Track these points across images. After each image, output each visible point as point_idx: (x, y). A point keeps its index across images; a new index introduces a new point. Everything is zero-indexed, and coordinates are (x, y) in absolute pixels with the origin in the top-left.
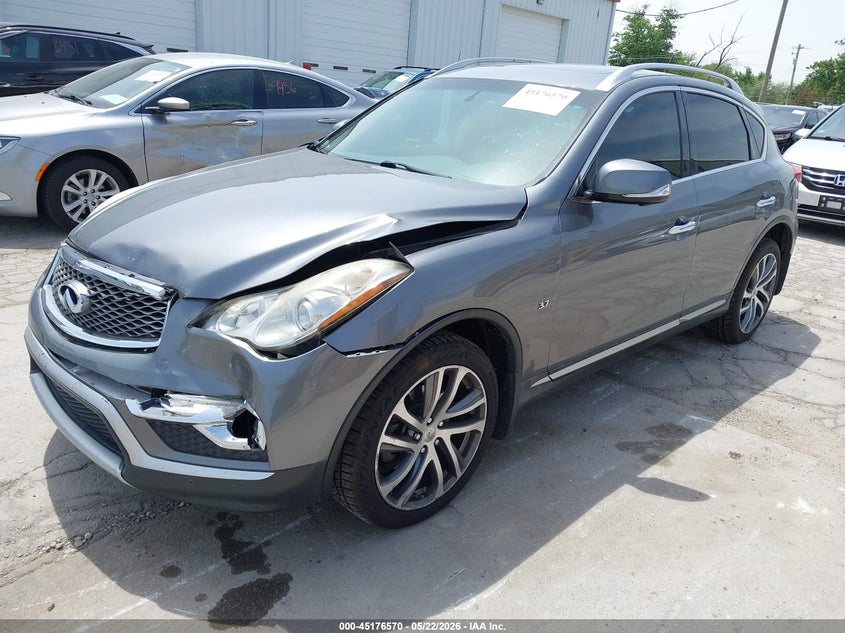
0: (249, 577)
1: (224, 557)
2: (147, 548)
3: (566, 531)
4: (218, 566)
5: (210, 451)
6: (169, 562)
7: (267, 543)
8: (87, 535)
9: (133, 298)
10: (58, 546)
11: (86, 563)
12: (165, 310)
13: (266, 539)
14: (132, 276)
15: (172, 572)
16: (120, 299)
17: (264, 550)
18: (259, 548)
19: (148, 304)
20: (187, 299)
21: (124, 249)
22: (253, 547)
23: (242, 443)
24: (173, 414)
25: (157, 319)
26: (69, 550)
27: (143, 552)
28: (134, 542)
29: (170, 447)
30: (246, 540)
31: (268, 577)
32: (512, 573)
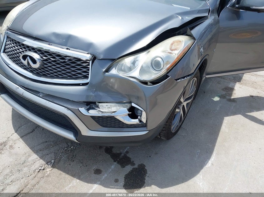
0: (129, 168)
1: (115, 161)
2: (82, 163)
3: (221, 130)
4: (114, 166)
5: (121, 125)
6: (95, 167)
7: (127, 152)
8: (53, 161)
9: (70, 60)
10: (42, 168)
11: (60, 174)
12: (89, 65)
13: (125, 150)
14: (67, 49)
15: (98, 172)
16: (62, 61)
17: (128, 155)
18: (125, 155)
19: (79, 63)
20: (102, 59)
21: (57, 35)
22: (122, 155)
23: (135, 121)
24: (102, 112)
25: (85, 70)
26: (49, 169)
27: (81, 165)
28: (75, 161)
29: (102, 126)
30: (118, 152)
31: (136, 166)
32: (215, 149)
